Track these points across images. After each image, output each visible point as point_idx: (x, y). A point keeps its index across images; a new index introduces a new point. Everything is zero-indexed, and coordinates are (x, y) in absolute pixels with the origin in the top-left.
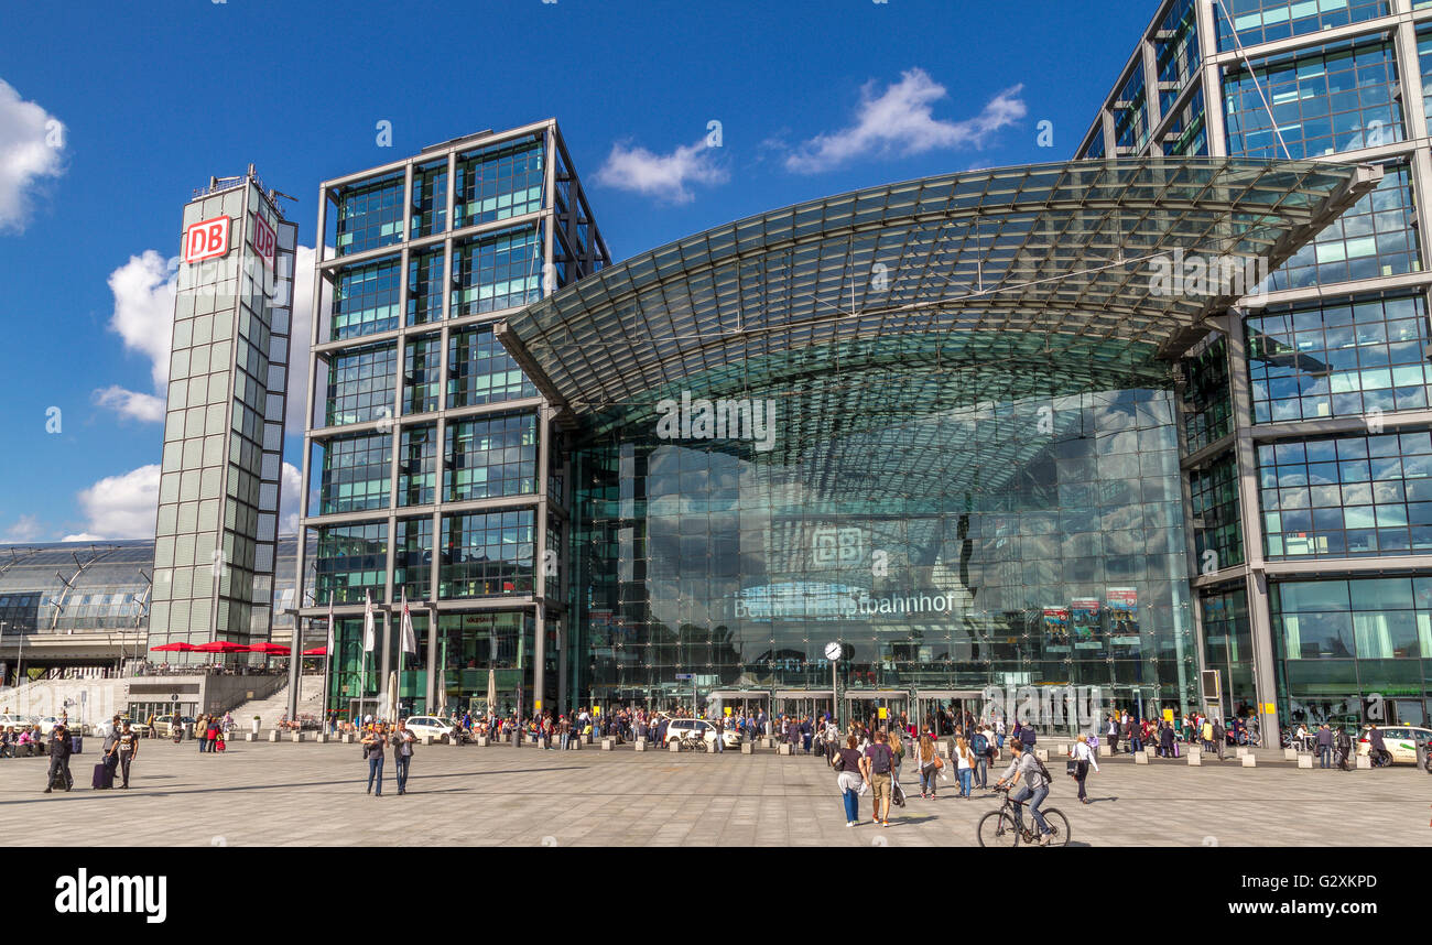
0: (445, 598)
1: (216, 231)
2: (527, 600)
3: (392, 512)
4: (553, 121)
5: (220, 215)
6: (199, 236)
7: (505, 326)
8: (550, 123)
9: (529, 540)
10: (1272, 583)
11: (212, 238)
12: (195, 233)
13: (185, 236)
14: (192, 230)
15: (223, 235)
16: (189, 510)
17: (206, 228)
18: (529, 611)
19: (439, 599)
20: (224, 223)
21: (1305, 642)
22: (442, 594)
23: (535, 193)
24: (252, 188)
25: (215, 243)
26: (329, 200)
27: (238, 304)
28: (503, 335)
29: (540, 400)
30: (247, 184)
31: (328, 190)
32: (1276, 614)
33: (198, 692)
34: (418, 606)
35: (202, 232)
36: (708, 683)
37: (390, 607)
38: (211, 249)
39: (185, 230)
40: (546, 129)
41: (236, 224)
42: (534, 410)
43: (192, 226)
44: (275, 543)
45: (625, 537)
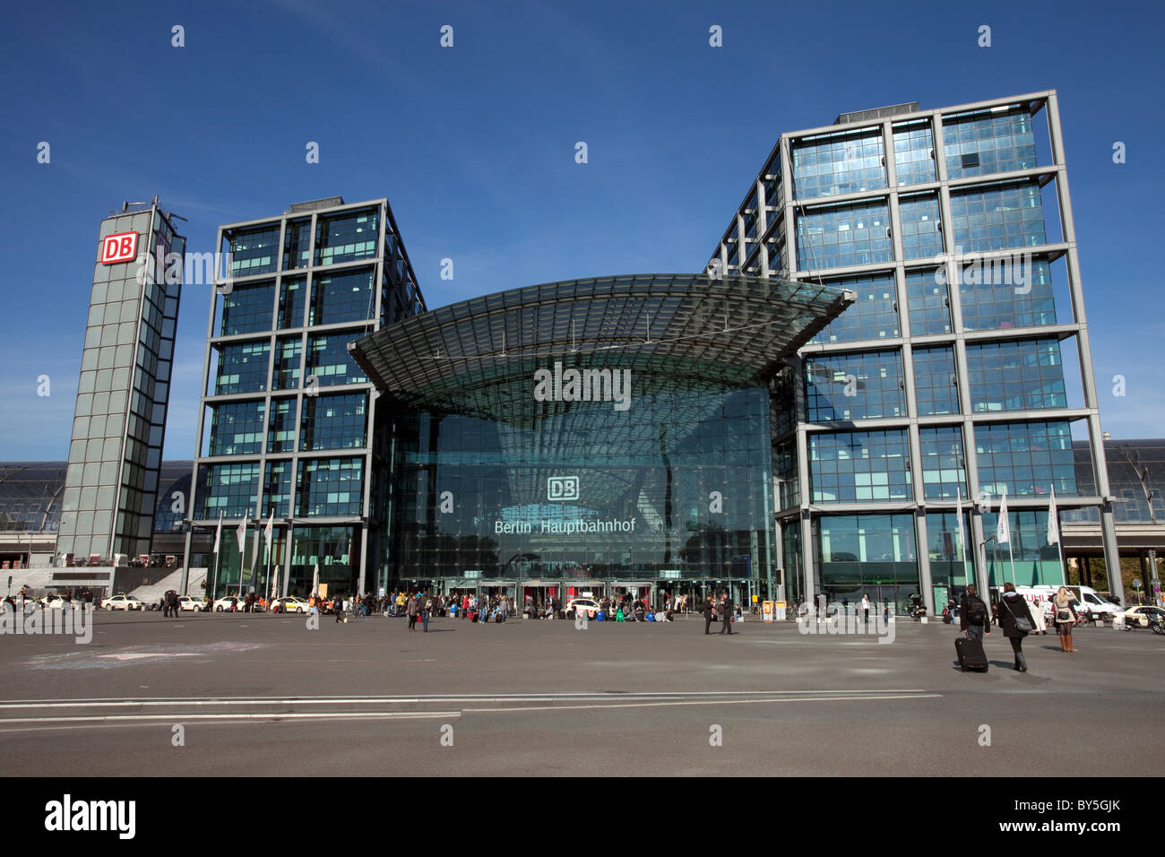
0: (300, 516)
1: (126, 242)
2: (357, 519)
3: (263, 456)
4: (385, 200)
5: (129, 231)
6: (113, 245)
7: (354, 344)
8: (383, 201)
9: (358, 478)
10: (817, 517)
11: (123, 246)
12: (110, 242)
13: (102, 244)
14: (107, 240)
15: (132, 245)
16: (96, 445)
17: (119, 239)
18: (357, 528)
19: (294, 516)
20: (133, 237)
21: (834, 552)
22: (297, 513)
23: (371, 245)
24: (157, 214)
25: (125, 250)
26: (224, 238)
27: (143, 297)
28: (353, 350)
29: (371, 385)
30: (153, 210)
31: (225, 232)
32: (817, 537)
33: (108, 579)
34: (281, 521)
35: (116, 242)
36: (476, 576)
37: (258, 521)
38: (122, 254)
39: (102, 238)
40: (380, 204)
41: (143, 238)
42: (365, 392)
43: (106, 237)
44: (159, 470)
45: (422, 477)
